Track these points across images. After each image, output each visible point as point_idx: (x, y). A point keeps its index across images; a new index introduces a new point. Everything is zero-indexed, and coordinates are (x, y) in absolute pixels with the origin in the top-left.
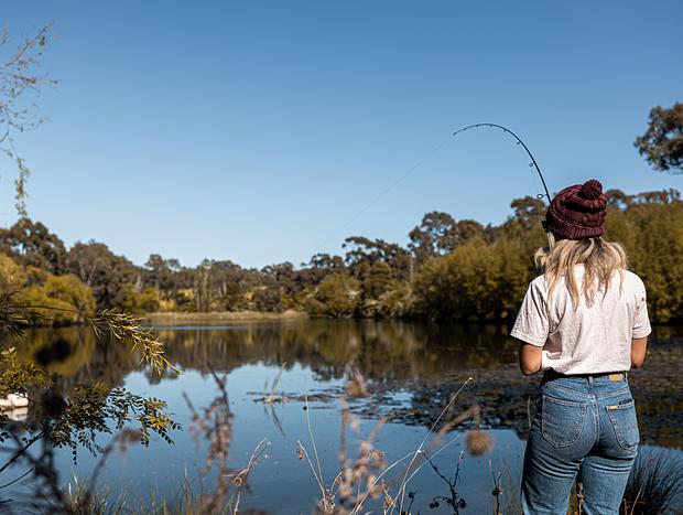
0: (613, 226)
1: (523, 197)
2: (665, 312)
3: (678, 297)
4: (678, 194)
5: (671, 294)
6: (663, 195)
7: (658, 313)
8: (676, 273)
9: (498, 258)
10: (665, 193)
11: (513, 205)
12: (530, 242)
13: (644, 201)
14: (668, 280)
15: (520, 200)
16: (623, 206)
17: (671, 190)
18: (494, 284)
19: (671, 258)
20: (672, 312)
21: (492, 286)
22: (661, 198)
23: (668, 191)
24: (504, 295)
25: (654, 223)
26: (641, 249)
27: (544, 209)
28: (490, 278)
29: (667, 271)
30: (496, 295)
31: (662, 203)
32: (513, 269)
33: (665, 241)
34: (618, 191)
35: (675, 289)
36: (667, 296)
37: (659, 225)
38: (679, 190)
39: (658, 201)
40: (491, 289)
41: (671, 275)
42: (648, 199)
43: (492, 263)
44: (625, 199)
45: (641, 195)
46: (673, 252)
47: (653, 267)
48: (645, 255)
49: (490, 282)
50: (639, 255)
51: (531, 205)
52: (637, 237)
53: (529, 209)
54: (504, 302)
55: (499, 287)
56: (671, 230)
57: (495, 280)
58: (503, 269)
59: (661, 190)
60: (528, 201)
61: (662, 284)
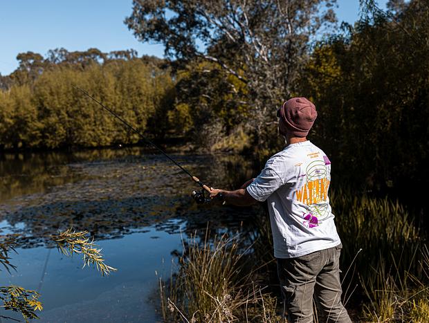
0: (99, 77)
1: (26, 52)
2: (136, 136)
3: (144, 126)
4: (136, 53)
5: (139, 123)
6: (126, 54)
7: (131, 137)
8: (142, 109)
9: (12, 101)
10: (128, 52)
11: (18, 58)
12: (37, 88)
13: (114, 57)
14: (137, 114)
15: (24, 54)
16: (101, 61)
17: (132, 50)
18: (11, 121)
19: (138, 99)
20: (140, 136)
21: (9, 123)
22: (126, 56)
23: (130, 50)
24: (20, 129)
25: (126, 74)
26: (118, 93)
27: (42, 62)
28: (8, 117)
29: (136, 108)
30: (14, 130)
31: (126, 59)
32: (25, 109)
33: (134, 87)
34: (96, 49)
35: (141, 120)
36: (136, 125)
37: (129, 76)
38: (137, 51)
39: (124, 58)
40: (9, 126)
41: (139, 111)
42: (116, 56)
43: (8, 105)
44: (102, 56)
45: (112, 53)
46: (140, 94)
47: (127, 105)
48: (121, 97)
49: (8, 120)
50: (117, 97)
51: (33, 58)
52: (115, 84)
53: (31, 61)
54: (21, 135)
55: (16, 123)
56: (137, 79)
57: (12, 118)
58: (17, 109)
59: (125, 50)
60: (30, 55)
61: (133, 117)
